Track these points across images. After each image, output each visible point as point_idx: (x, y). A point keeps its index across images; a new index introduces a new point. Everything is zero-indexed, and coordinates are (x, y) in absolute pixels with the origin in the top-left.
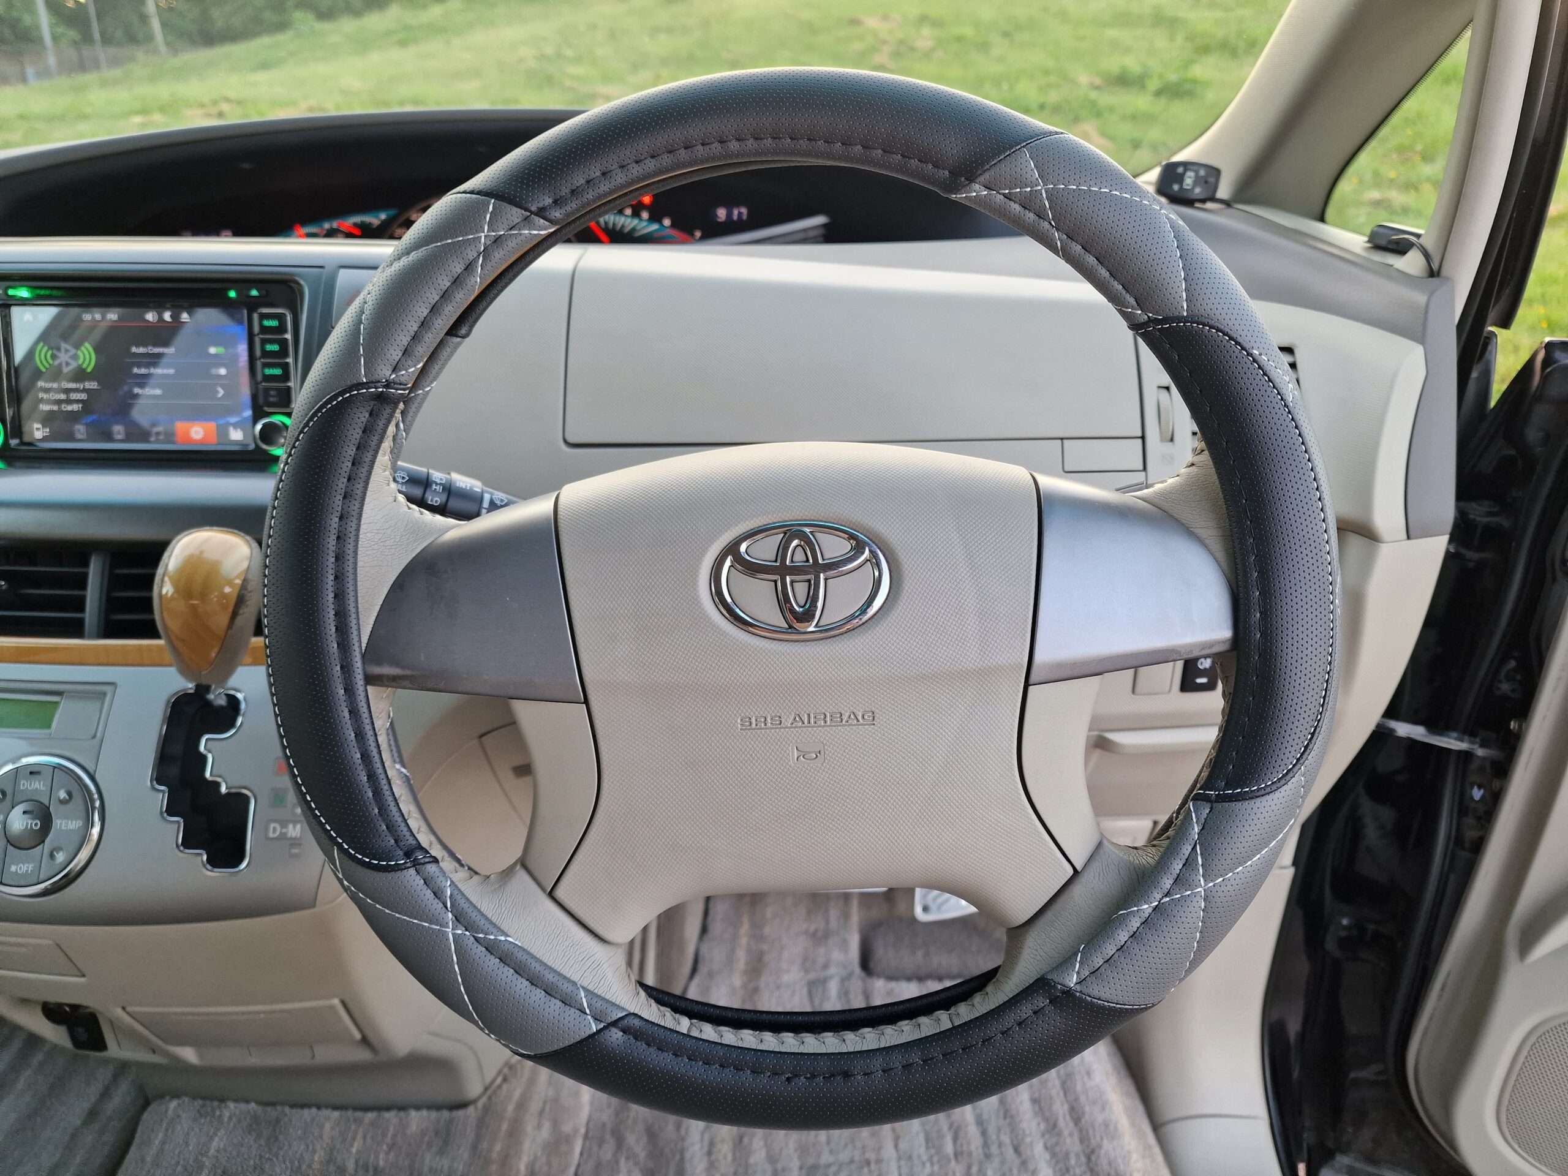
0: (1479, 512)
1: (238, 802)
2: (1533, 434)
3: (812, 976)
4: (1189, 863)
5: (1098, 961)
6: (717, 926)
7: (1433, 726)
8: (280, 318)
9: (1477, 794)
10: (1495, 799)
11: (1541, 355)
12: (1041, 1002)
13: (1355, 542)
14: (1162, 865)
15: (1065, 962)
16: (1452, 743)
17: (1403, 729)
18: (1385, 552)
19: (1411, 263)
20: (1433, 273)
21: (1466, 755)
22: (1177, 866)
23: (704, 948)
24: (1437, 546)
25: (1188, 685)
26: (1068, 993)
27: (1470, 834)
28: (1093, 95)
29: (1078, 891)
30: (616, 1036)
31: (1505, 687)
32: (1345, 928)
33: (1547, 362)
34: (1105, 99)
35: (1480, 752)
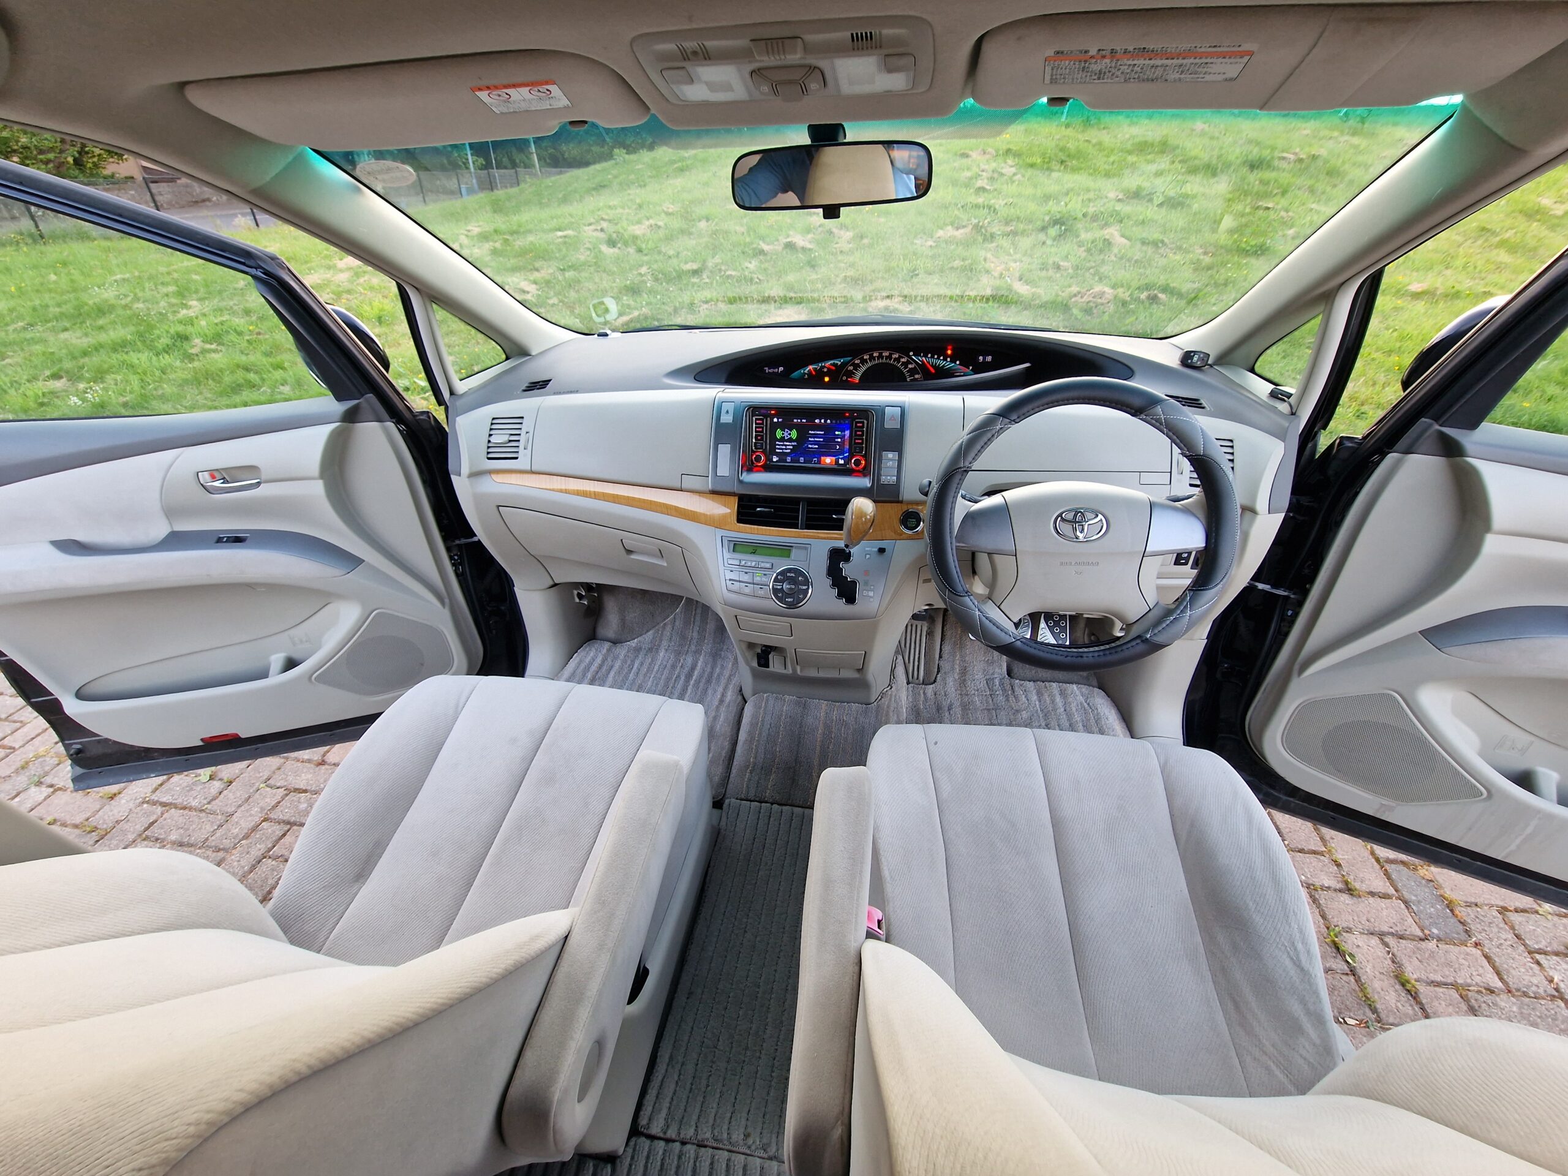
0: (1305, 500)
1: (854, 583)
2: (1330, 472)
3: (988, 677)
4: (1186, 607)
5: (1156, 631)
6: (945, 656)
7: (1274, 586)
8: (863, 423)
9: (1290, 613)
10: (1296, 615)
11: (1338, 441)
12: (1138, 641)
13: (1248, 514)
14: (1177, 607)
15: (1147, 631)
16: (1281, 592)
17: (1261, 586)
18: (1259, 518)
19: (1284, 407)
20: (1293, 414)
21: (1287, 597)
22: (1182, 608)
23: (941, 664)
24: (1278, 518)
25: (1177, 563)
26: (1147, 639)
27: (1285, 629)
28: (1118, 207)
29: (1150, 614)
30: (1019, 643)
31: (1307, 571)
32: (1226, 668)
33: (1339, 444)
34: (1125, 209)
35: (1292, 596)
